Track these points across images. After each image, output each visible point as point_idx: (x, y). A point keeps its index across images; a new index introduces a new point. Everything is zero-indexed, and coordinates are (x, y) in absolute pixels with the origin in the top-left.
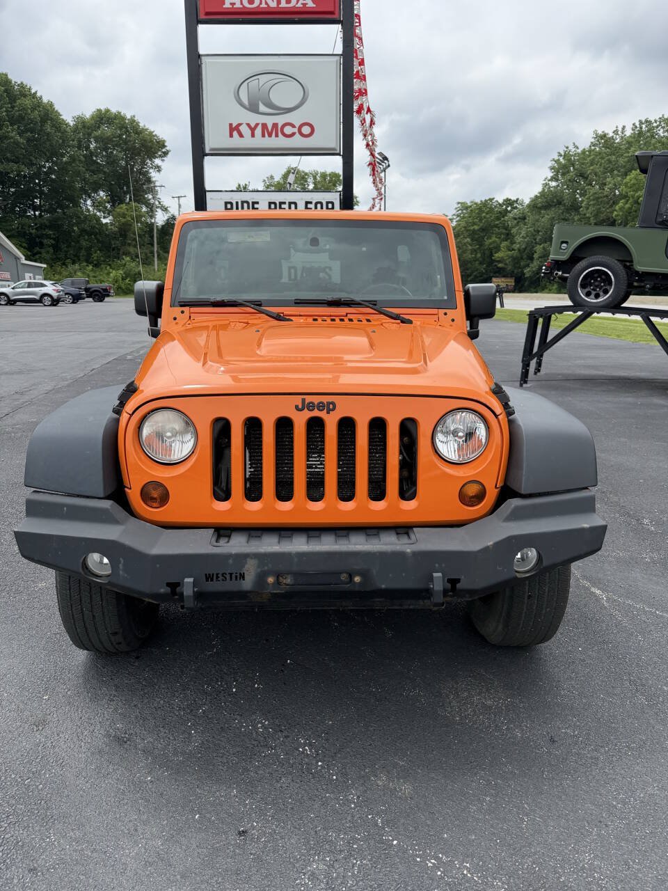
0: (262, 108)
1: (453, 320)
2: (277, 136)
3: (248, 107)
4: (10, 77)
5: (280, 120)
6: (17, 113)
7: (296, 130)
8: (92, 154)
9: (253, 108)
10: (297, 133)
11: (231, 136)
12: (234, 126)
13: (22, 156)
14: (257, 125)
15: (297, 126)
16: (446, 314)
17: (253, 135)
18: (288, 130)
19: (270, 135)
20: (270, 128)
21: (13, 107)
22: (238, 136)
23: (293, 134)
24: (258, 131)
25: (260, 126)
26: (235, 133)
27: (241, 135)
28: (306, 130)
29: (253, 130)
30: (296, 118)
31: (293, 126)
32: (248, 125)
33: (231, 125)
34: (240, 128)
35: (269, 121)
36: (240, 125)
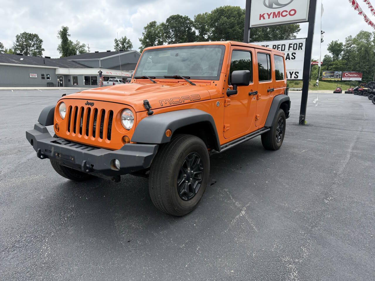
0: (274, 6)
1: (216, 85)
2: (279, 17)
3: (268, 6)
4: (240, 8)
5: (281, 10)
6: (241, 21)
7: (288, 13)
8: (267, 34)
9: (270, 6)
10: (288, 15)
11: (260, 19)
12: (261, 15)
13: (240, 37)
14: (271, 13)
15: (288, 11)
16: (214, 82)
17: (269, 18)
18: (284, 14)
19: (276, 17)
20: (276, 14)
21: (239, 19)
22: (263, 19)
23: (286, 15)
24: (271, 16)
25: (272, 13)
26: (262, 18)
27: (264, 18)
28: (292, 13)
29: (269, 15)
30: (288, 8)
31: (287, 11)
32: (268, 14)
33: (260, 15)
34: (264, 16)
35: (276, 11)
36: (264, 14)
